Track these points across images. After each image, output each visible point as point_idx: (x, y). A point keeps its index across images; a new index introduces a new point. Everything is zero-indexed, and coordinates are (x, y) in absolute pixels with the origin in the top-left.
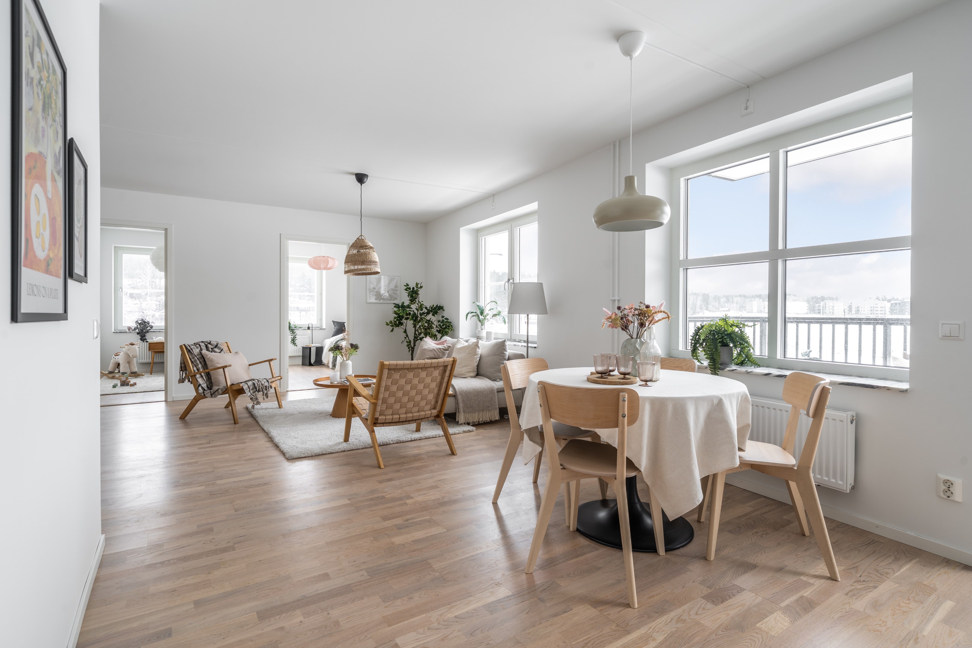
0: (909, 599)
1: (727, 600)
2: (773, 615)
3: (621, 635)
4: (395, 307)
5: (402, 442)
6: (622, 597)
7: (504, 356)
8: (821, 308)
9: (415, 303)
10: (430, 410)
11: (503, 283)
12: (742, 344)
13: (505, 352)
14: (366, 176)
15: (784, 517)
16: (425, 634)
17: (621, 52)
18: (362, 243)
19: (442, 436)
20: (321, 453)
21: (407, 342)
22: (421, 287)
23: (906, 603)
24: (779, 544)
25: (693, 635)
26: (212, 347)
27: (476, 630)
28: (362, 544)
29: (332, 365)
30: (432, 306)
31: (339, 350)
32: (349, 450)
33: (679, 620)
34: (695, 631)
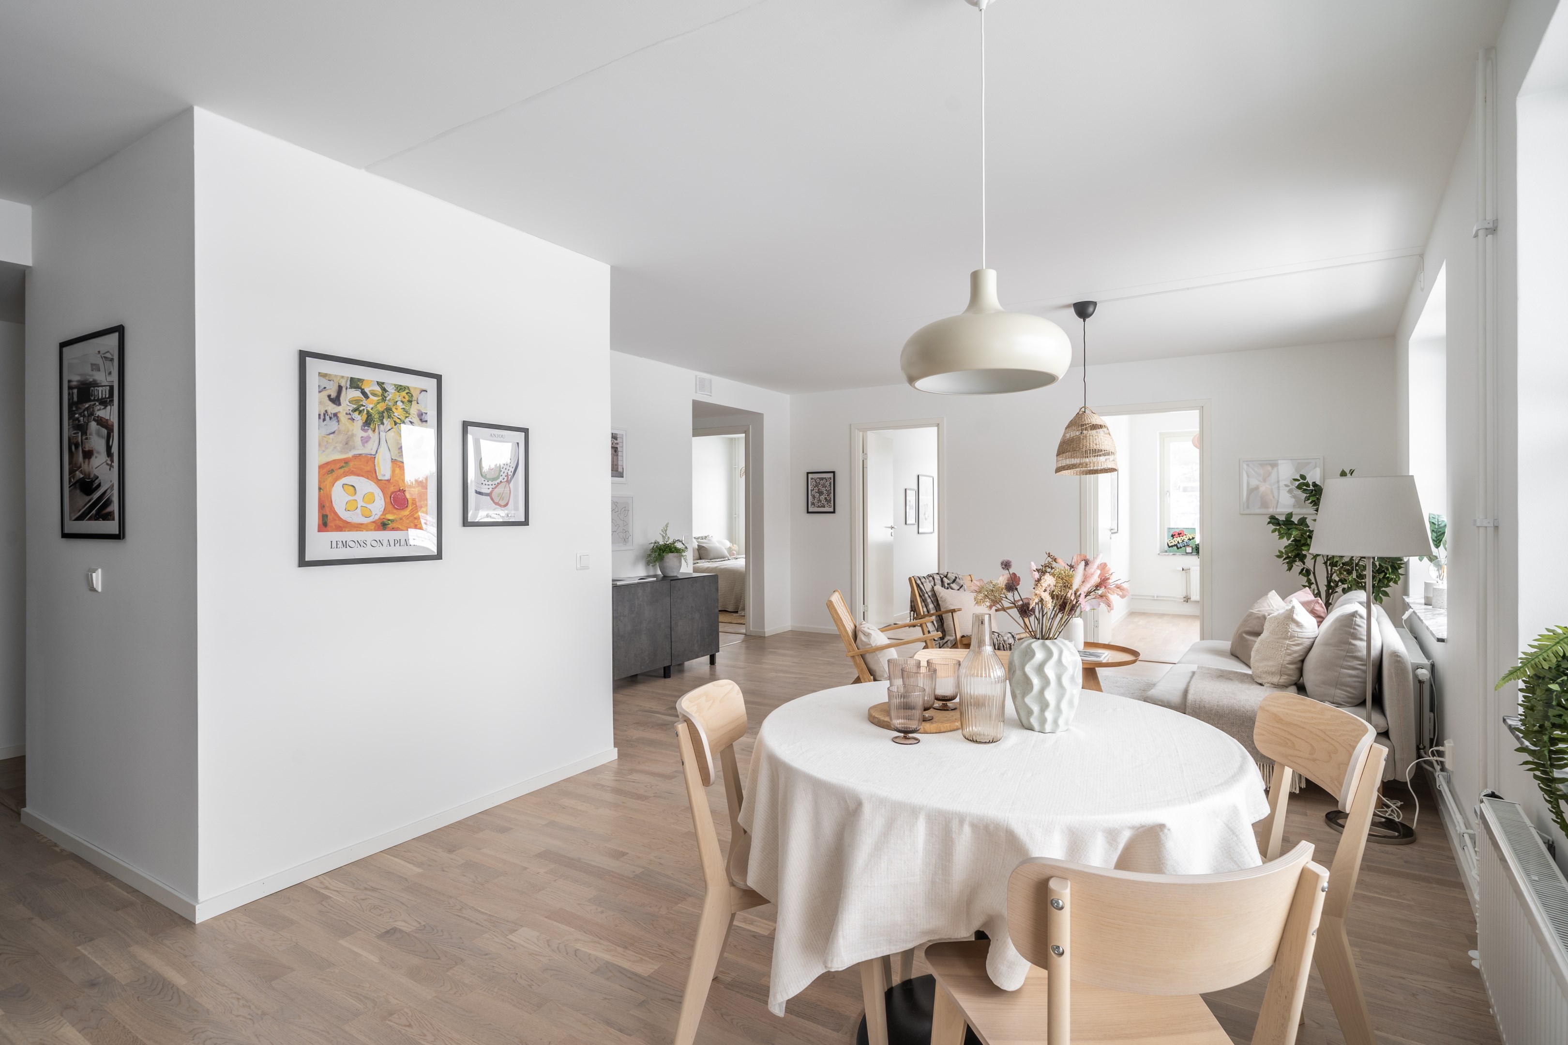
26: (949, 582)
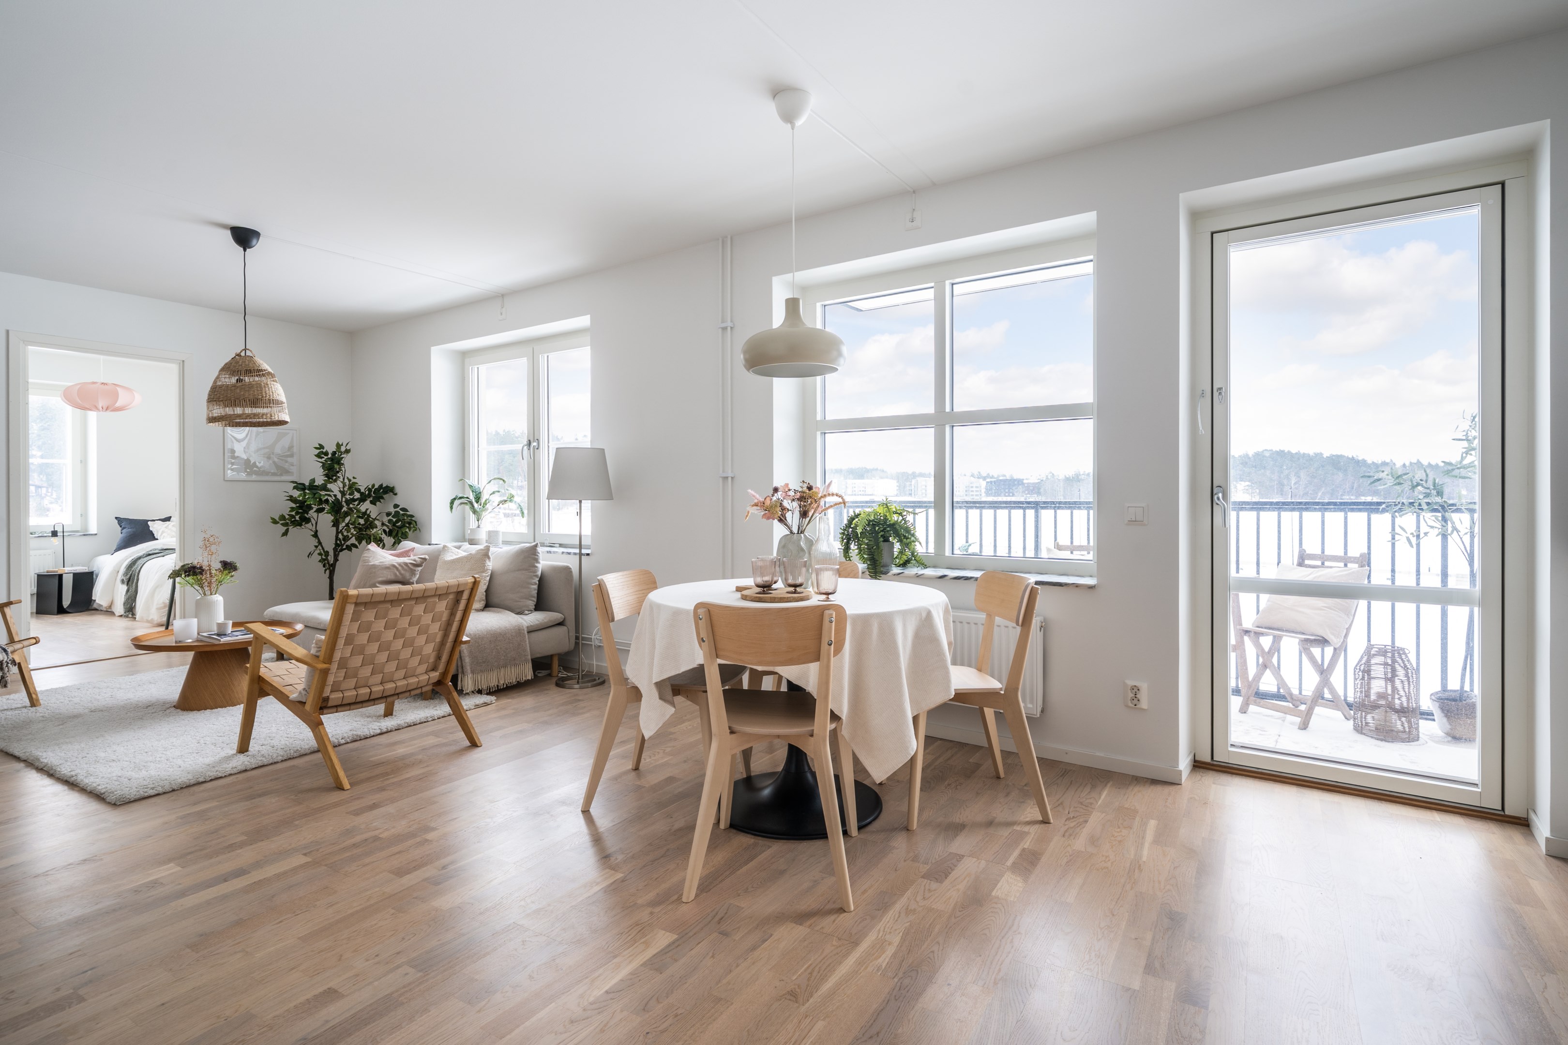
0: (1119, 828)
1: (950, 873)
2: (1003, 878)
3: (848, 950)
4: (294, 488)
5: (363, 737)
6: (829, 902)
7: (535, 572)
8: (913, 487)
9: (335, 481)
10: (426, 673)
11: (520, 447)
12: (909, 538)
13: (537, 565)
14: (255, 234)
15: (971, 760)
16: (570, 1032)
17: (779, 117)
18: (251, 365)
19: (449, 715)
20: (192, 782)
21: (320, 554)
22: (347, 451)
23: (1118, 832)
24: (977, 793)
25: (930, 925)
27: (648, 1002)
28: (375, 924)
29: (125, 608)
30: (370, 487)
31: (195, 574)
32: (256, 768)
33: (908, 911)
34: (931, 920)
